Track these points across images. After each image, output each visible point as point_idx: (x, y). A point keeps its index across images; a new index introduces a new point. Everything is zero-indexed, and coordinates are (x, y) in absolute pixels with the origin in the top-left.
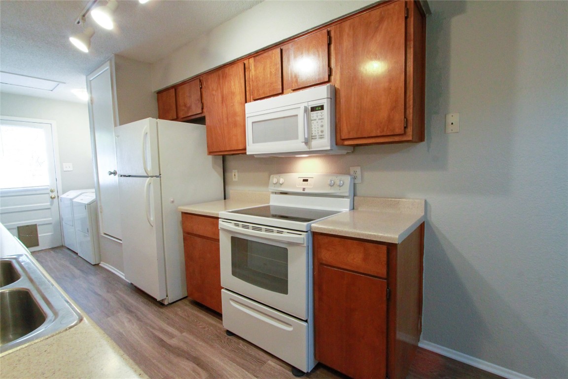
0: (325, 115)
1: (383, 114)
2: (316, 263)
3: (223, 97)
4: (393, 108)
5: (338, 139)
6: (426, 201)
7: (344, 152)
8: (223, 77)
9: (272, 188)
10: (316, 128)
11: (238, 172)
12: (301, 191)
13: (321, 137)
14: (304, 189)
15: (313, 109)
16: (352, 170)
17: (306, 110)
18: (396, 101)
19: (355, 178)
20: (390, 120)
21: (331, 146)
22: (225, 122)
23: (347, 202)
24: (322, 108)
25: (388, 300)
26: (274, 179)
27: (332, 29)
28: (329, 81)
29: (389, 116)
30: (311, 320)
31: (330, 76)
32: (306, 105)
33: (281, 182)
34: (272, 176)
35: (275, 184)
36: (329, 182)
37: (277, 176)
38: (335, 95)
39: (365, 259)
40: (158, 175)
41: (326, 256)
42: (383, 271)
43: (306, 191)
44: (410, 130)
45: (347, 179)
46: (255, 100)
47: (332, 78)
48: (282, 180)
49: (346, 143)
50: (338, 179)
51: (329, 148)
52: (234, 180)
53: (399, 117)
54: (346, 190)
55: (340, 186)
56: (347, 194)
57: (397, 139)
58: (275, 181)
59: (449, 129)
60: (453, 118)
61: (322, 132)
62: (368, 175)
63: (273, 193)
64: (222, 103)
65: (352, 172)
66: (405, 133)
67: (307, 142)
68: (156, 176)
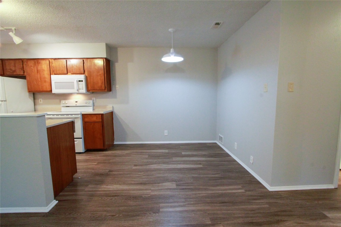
0: (83, 84)
1: (100, 84)
2: (84, 122)
3: (37, 71)
4: (102, 83)
5: (88, 90)
6: (113, 106)
7: (90, 93)
8: (37, 63)
9: (62, 105)
10: (80, 86)
11: (42, 99)
12: (75, 105)
13: (82, 89)
14: (76, 105)
15: (79, 81)
16: (93, 98)
17: (77, 81)
18: (103, 82)
19: (94, 101)
20: (101, 86)
21: (86, 92)
22: (39, 80)
23: (92, 108)
24: (82, 81)
25: (102, 126)
26: (63, 102)
27: (84, 59)
28: (84, 73)
29: (101, 85)
30: (83, 138)
31: (84, 72)
32: (77, 79)
33: (66, 103)
34: (62, 101)
35: (63, 103)
36: (85, 102)
37: (64, 101)
38: (86, 78)
39: (97, 118)
40: (5, 100)
41: (86, 120)
42: (100, 120)
43: (77, 105)
44: (106, 89)
45: (91, 101)
46: (55, 74)
47: (85, 73)
48: (67, 102)
49: (90, 91)
50: (88, 101)
51: (85, 92)
52: (40, 103)
53: (103, 86)
54: (91, 104)
55: (89, 103)
56: (91, 106)
57: (103, 91)
58: (64, 102)
59: (117, 89)
60: (117, 86)
61: (83, 88)
62: (98, 100)
63: (63, 107)
64: (37, 72)
65: (92, 99)
66: (105, 90)
67: (78, 90)
68: (5, 101)
